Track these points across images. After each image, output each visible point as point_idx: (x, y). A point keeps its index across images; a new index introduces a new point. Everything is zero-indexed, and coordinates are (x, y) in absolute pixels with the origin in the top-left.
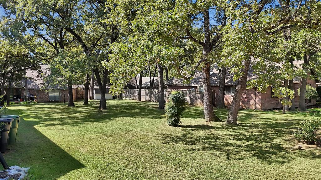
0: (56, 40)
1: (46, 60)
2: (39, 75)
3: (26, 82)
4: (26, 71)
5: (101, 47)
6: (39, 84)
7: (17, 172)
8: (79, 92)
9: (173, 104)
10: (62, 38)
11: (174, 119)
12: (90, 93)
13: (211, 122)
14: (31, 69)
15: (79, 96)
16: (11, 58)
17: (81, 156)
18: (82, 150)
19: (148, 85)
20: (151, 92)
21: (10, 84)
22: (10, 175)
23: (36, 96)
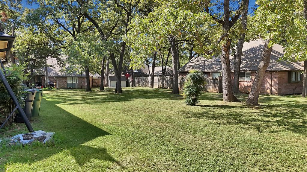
0: (74, 27)
1: (64, 48)
2: (58, 62)
3: (46, 70)
4: (47, 58)
5: (116, 36)
6: (58, 71)
7: (42, 135)
8: (95, 80)
9: (191, 82)
10: (79, 25)
11: (192, 98)
12: (105, 80)
13: (230, 102)
14: (51, 57)
15: (94, 84)
16: (33, 46)
17: (104, 126)
18: (104, 122)
19: (160, 73)
20: (163, 79)
21: (32, 71)
22: (35, 138)
23: (55, 83)
